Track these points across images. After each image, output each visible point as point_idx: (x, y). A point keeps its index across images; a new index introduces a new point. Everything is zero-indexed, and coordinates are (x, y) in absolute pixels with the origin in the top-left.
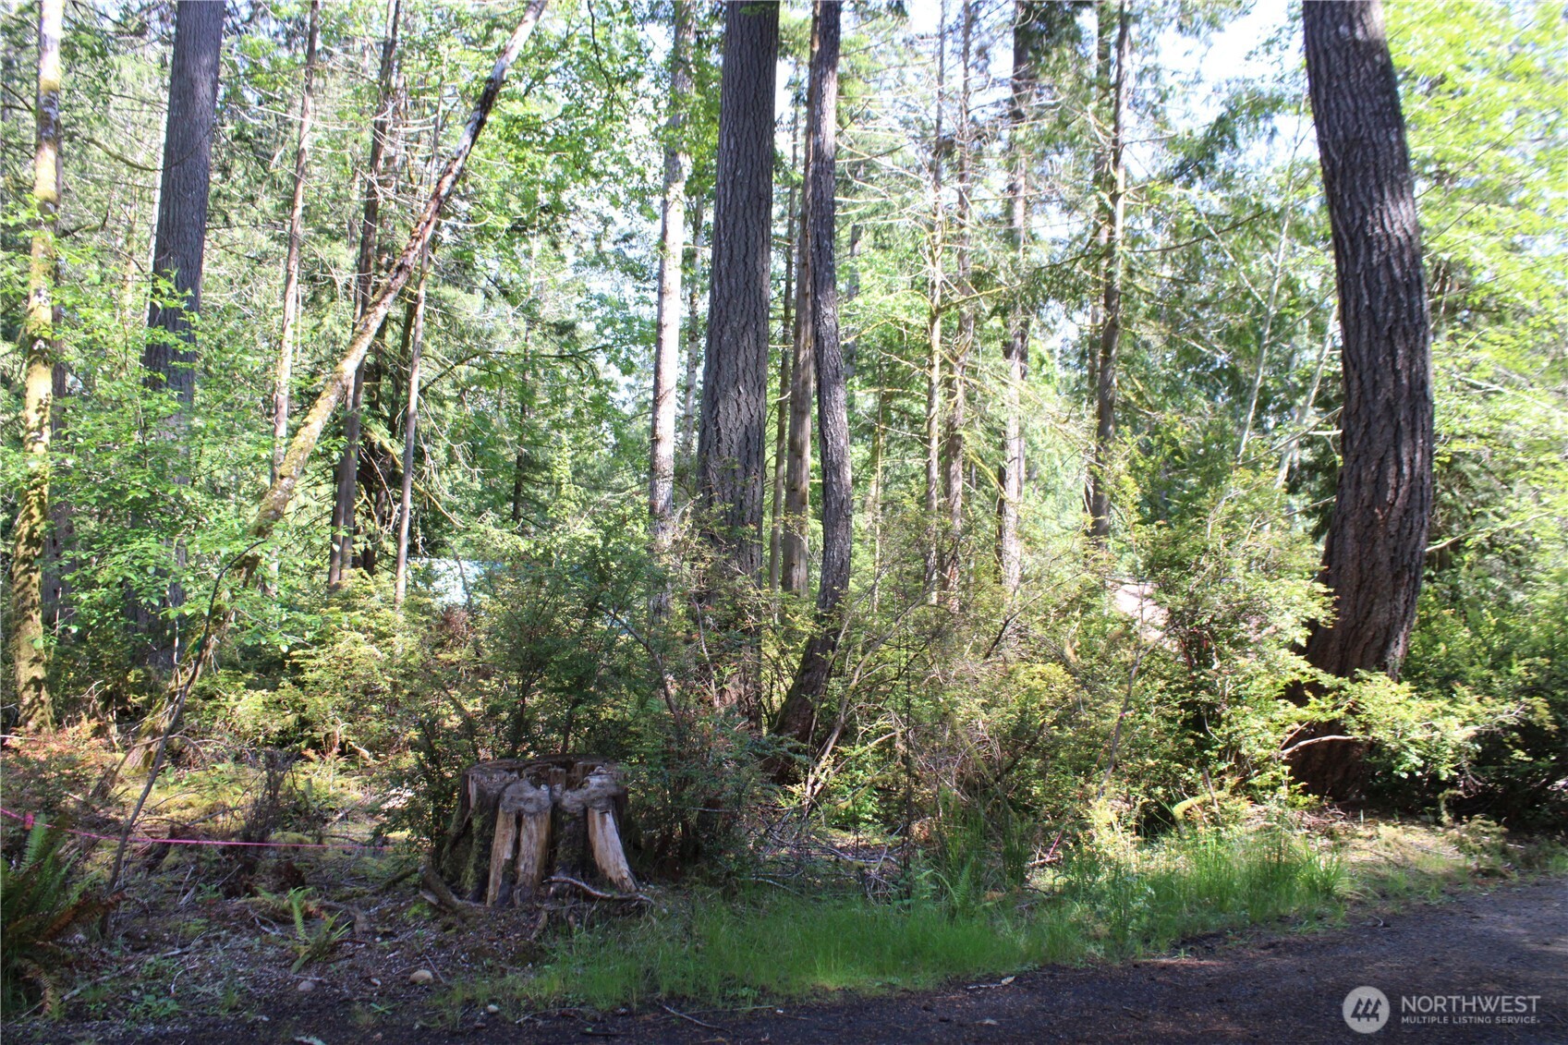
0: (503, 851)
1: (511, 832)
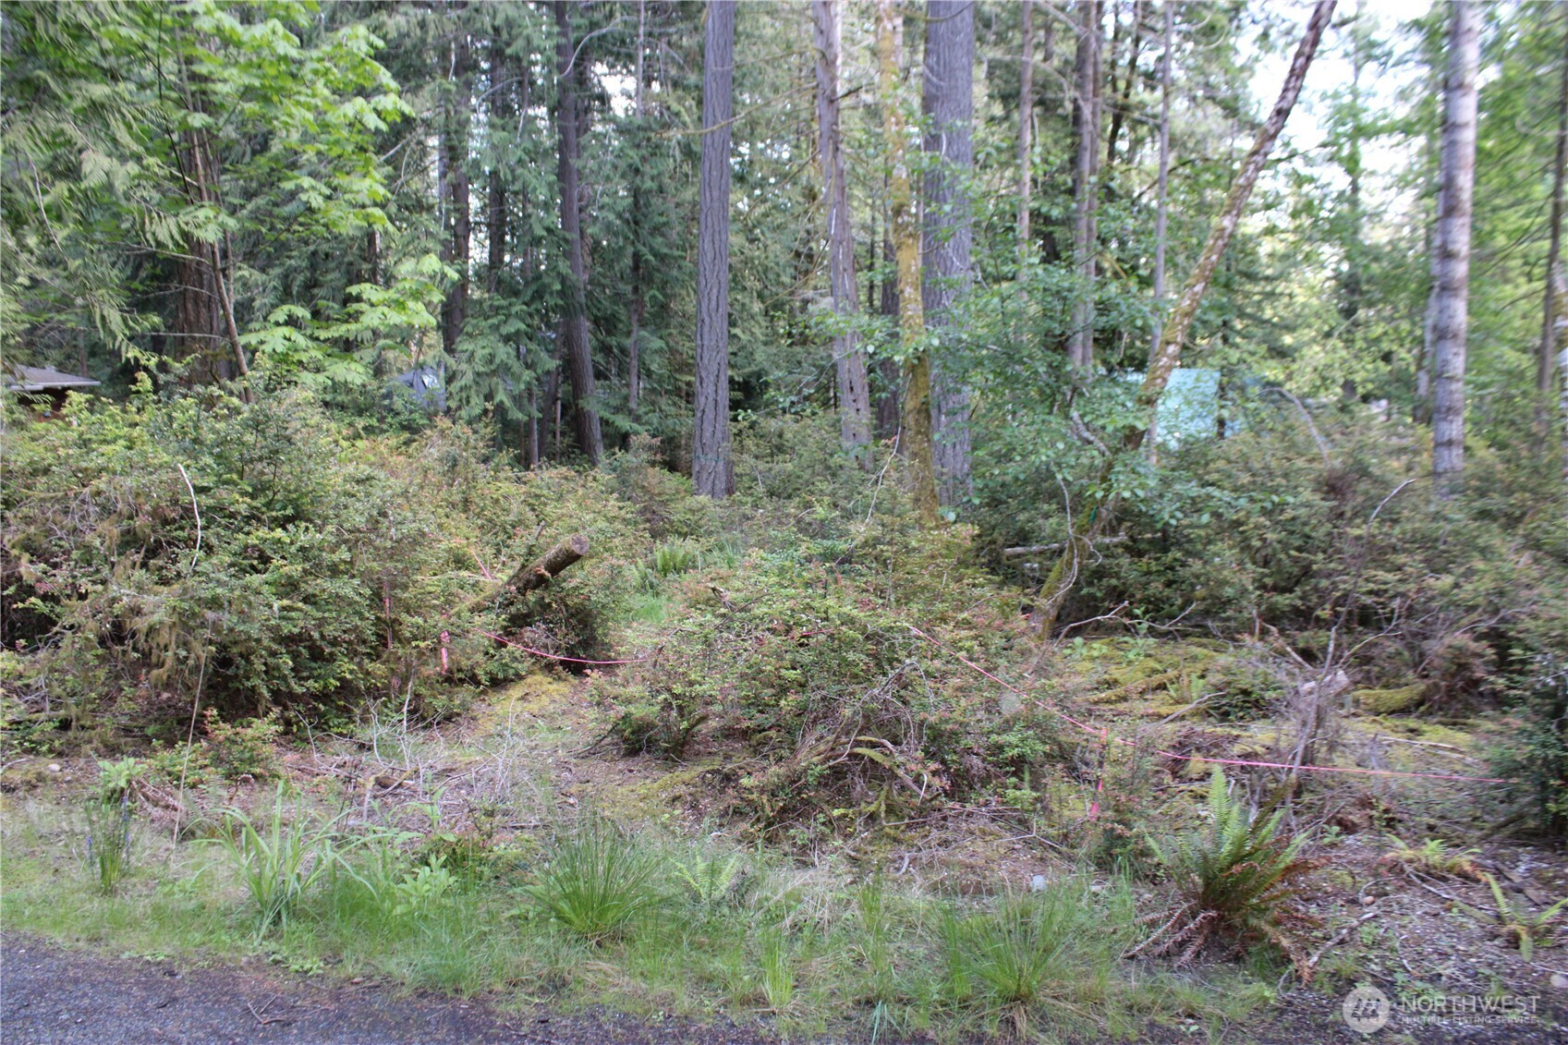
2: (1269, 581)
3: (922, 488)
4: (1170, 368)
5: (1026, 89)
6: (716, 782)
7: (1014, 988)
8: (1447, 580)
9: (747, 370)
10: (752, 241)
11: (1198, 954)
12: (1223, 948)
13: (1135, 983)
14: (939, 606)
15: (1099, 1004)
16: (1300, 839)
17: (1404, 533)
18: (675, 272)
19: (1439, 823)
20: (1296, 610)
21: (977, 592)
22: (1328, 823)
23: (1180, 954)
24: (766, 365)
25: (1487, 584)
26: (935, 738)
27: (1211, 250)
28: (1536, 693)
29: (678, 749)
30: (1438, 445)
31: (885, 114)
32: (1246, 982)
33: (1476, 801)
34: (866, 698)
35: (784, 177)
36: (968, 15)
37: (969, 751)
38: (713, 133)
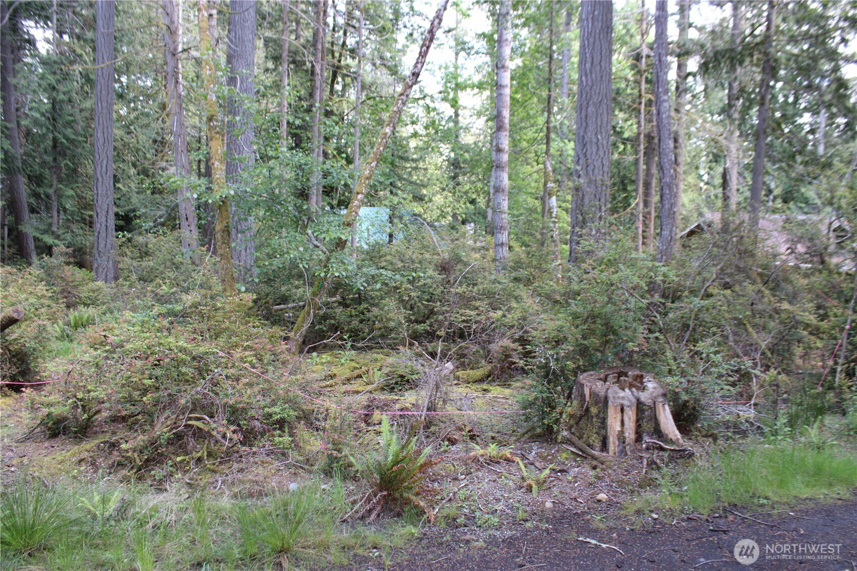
0: (615, 426)
1: (619, 416)
2: (413, 318)
3: (227, 274)
4: (359, 207)
5: (285, 54)
6: (106, 448)
7: (281, 545)
8: (500, 313)
9: (127, 208)
10: (129, 133)
11: (378, 515)
12: (391, 510)
13: (346, 535)
14: (234, 339)
15: (327, 548)
16: (428, 450)
17: (479, 290)
18: (80, 150)
19: (497, 435)
20: (427, 332)
21: (255, 330)
22: (443, 441)
23: (369, 516)
24: (138, 205)
25: (518, 314)
26: (234, 412)
27: (379, 144)
28: (538, 367)
29: (83, 431)
30: (497, 245)
31: (204, 63)
32: (403, 526)
33: (514, 422)
34: (193, 392)
35: (148, 97)
36: (252, 12)
37: (253, 418)
38: (102, 68)
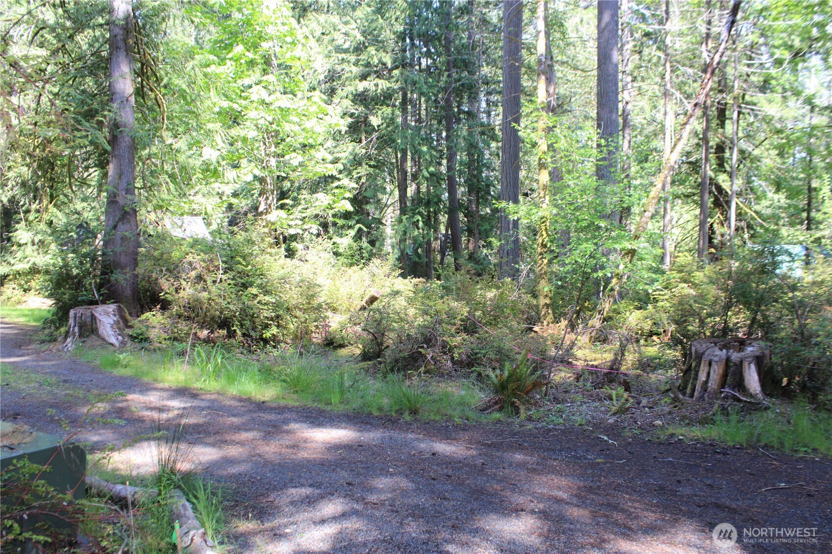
0: (702, 377)
1: (706, 369)
